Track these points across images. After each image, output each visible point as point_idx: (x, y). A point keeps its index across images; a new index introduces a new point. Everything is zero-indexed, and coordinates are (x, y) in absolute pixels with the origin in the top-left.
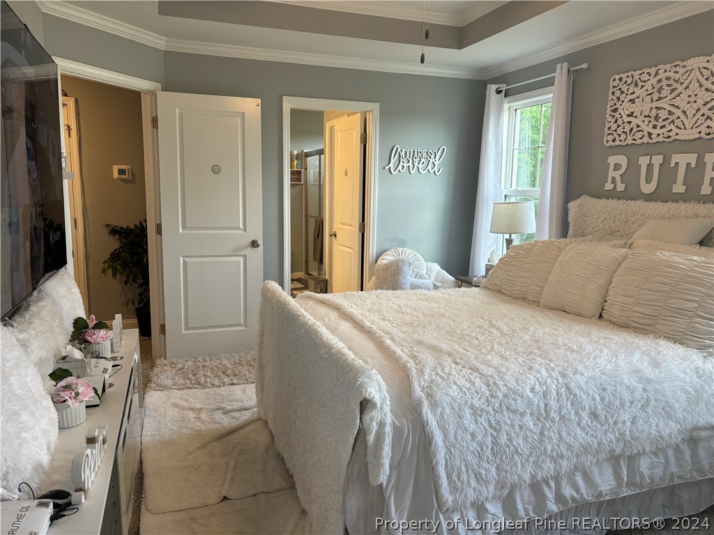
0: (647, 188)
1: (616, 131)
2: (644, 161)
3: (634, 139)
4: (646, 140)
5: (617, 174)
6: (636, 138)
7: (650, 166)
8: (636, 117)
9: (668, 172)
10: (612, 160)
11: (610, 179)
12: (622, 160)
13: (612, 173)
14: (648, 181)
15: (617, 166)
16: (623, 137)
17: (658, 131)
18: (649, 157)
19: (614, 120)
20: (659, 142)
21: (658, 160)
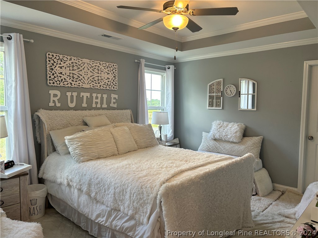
0: (72, 105)
1: (54, 79)
2: (69, 94)
3: (64, 84)
4: (69, 85)
5: (56, 99)
6: (65, 84)
7: (72, 96)
8: (63, 75)
9: (80, 99)
10: (52, 92)
11: (52, 101)
12: (58, 93)
13: (52, 98)
14: (72, 102)
15: (55, 96)
16: (58, 82)
17: (74, 83)
18: (71, 92)
19: (52, 73)
20: (75, 87)
21: (75, 94)
